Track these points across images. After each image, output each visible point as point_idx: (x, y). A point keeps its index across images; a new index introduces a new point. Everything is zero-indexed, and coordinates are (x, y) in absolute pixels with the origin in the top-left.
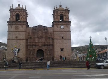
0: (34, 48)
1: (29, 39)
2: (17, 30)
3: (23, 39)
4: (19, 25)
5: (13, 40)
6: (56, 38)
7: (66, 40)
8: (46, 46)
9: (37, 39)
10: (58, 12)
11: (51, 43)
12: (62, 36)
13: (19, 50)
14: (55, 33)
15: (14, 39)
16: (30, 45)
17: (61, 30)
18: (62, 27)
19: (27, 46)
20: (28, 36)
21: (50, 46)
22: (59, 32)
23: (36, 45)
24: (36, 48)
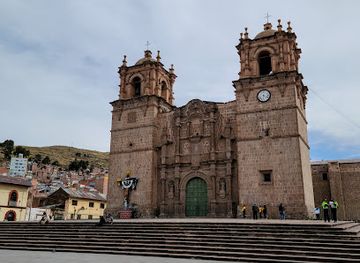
0: (177, 175)
1: (164, 148)
2: (132, 125)
3: (147, 149)
4: (137, 110)
5: (123, 155)
6: (242, 137)
7: (281, 139)
8: (213, 166)
9: (186, 145)
10: (250, 48)
11: (229, 155)
12: (265, 126)
13: (136, 181)
14: (239, 118)
15: (124, 150)
16: (167, 166)
17: (261, 106)
18: (264, 95)
19: (157, 168)
20: (162, 137)
21: (225, 164)
22: (253, 115)
23: (182, 165)
24: (184, 174)
